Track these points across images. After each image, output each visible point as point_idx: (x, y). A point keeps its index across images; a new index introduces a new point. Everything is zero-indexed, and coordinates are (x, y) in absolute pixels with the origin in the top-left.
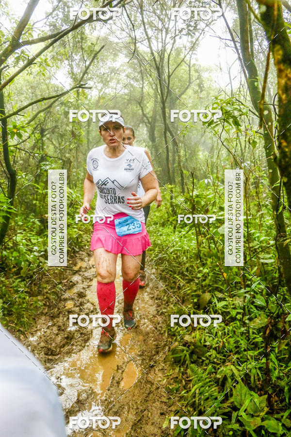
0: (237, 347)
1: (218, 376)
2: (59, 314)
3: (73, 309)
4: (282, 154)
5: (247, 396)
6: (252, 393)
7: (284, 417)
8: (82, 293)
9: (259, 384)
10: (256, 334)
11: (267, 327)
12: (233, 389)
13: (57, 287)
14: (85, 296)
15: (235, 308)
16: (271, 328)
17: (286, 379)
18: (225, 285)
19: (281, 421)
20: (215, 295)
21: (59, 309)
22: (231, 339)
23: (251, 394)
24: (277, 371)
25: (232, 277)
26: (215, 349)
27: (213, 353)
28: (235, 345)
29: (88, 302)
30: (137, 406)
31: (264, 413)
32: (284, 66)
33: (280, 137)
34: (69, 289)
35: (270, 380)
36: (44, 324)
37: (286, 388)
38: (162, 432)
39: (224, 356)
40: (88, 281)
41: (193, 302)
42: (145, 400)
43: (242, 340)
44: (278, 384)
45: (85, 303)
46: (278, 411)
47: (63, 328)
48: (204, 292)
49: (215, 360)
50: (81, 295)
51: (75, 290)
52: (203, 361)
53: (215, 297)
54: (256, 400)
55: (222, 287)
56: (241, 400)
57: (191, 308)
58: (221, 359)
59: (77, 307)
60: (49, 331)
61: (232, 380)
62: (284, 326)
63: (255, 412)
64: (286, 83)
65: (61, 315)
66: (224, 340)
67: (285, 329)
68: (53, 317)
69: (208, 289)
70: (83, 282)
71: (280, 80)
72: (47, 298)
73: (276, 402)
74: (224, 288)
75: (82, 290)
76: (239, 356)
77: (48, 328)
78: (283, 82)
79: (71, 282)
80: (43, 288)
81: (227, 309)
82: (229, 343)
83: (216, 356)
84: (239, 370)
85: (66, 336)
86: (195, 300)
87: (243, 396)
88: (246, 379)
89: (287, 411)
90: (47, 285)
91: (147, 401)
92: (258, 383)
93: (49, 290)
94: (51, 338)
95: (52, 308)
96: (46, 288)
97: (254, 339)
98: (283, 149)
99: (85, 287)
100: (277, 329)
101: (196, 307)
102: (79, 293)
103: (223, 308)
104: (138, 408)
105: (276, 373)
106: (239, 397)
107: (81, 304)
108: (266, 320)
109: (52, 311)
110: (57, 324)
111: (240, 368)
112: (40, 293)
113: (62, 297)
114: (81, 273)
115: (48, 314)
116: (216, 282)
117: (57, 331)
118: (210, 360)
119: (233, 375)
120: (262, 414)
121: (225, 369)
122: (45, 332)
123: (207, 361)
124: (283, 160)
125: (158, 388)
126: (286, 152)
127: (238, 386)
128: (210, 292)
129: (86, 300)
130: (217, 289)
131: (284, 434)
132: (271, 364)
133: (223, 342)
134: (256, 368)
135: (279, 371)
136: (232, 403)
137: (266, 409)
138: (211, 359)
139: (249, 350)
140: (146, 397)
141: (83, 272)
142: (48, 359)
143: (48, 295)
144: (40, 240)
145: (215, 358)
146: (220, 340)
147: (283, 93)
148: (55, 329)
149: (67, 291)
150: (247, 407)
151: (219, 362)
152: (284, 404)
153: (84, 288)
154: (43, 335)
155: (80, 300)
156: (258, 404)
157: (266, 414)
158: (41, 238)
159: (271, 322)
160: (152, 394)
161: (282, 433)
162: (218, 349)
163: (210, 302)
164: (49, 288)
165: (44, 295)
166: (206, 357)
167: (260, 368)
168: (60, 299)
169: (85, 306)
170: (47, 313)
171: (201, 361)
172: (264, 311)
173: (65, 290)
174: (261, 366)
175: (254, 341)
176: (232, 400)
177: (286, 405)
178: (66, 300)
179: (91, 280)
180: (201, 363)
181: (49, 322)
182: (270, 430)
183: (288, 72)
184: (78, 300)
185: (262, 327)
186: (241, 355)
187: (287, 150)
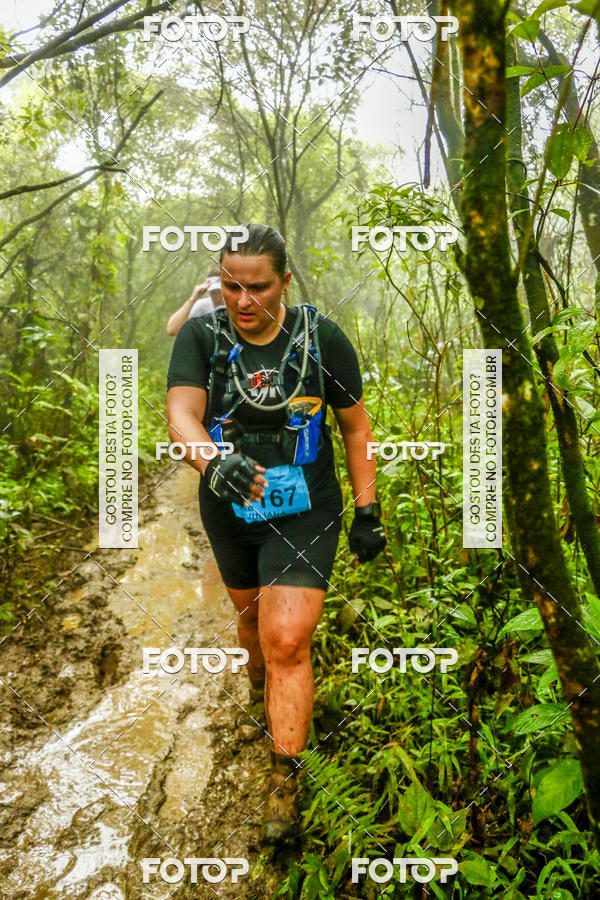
0: (412, 710)
1: (371, 770)
2: (46, 642)
3: (75, 632)
4: (473, 245)
5: (428, 810)
6: (440, 804)
7: (504, 853)
8: (98, 598)
9: (455, 785)
10: (454, 684)
11: (472, 665)
12: (400, 796)
13: (47, 584)
14: (105, 605)
15: (412, 630)
16: (481, 668)
17: (512, 774)
18: (395, 585)
19: (497, 862)
20: (373, 603)
21: (47, 631)
22: (401, 695)
23: (437, 806)
24: (493, 758)
25: (408, 568)
26: (369, 713)
27: (364, 722)
28: (409, 706)
29: (110, 617)
30: (200, 835)
31: (460, 846)
32: (476, 39)
33: (469, 204)
34: (73, 590)
35: (478, 777)
36: (14, 661)
37: (511, 794)
38: (250, 889)
39: (388, 729)
40: (115, 574)
41: (328, 618)
42: (217, 821)
43: (425, 695)
44: (494, 785)
45: (105, 620)
46: (493, 841)
47: (54, 671)
48: (351, 598)
49: (367, 737)
50: (96, 603)
51: (85, 592)
52: (343, 739)
53: (373, 609)
54: (445, 819)
55: (387, 588)
56: (416, 819)
57: (322, 629)
58: (379, 735)
59: (86, 626)
60: (22, 677)
61: (399, 777)
62: (507, 664)
63: (444, 843)
64: (481, 79)
65: (49, 644)
66: (389, 696)
67: (509, 669)
68: (33, 648)
69: (359, 591)
70: (103, 576)
71: (468, 73)
72: (24, 607)
73: (489, 822)
74: (392, 589)
75: (99, 593)
76: (418, 730)
77: (21, 670)
78: (475, 76)
79: (78, 575)
80: (15, 587)
81: (397, 632)
82: (397, 702)
83: (369, 729)
84: (415, 758)
85: (58, 689)
86: (333, 615)
87: (420, 812)
88: (429, 776)
89: (511, 840)
90: (26, 581)
91: (222, 823)
92: (453, 783)
93: (30, 591)
94: (27, 693)
95: (32, 629)
96: (21, 587)
97: (449, 693)
98: (473, 232)
99: (106, 586)
100: (495, 671)
101: (333, 628)
102: (93, 597)
103: (389, 630)
104: (201, 839)
105: (491, 764)
106: (411, 813)
107: (95, 621)
108: (472, 652)
109: (32, 636)
110: (40, 663)
111: (418, 754)
112: (8, 597)
113: (57, 607)
114: (100, 557)
115: (24, 641)
116: (377, 579)
117: (39, 678)
118: (357, 738)
119: (401, 767)
120: (457, 848)
121: (385, 755)
122: (14, 679)
123: (351, 740)
124: (474, 259)
125: (247, 796)
126: (483, 239)
127: (410, 791)
128: (363, 597)
129: (106, 612)
130: (379, 592)
131: (501, 889)
132: (480, 746)
133: (386, 699)
134: (450, 753)
135: (496, 759)
136: (397, 825)
137: (465, 837)
138: (359, 735)
139: (440, 717)
140: (220, 816)
141: (104, 555)
142: (19, 736)
143: (26, 602)
144: (18, 488)
145: (366, 733)
146: (380, 695)
147: (475, 103)
148: (36, 675)
149: (69, 595)
150: (427, 834)
151: (375, 742)
152: (505, 826)
153: (104, 589)
154: (10, 685)
155: (94, 612)
156: (449, 828)
157: (465, 847)
158: (20, 484)
159: (481, 656)
160: (233, 809)
161: (496, 886)
162: (374, 715)
163: (362, 619)
164: (30, 587)
165: (17, 602)
166: (348, 730)
167: (459, 754)
168: (50, 610)
169: (104, 626)
170: (21, 639)
171: (338, 738)
172: (474, 638)
173: (65, 592)
174: (461, 748)
175: (449, 697)
176: (396, 819)
177: (509, 828)
178: (63, 612)
179: (121, 573)
180: (338, 744)
181: (25, 657)
182: (472, 881)
183: (485, 54)
184: (89, 613)
185: (463, 667)
186: (422, 727)
187: (483, 233)
